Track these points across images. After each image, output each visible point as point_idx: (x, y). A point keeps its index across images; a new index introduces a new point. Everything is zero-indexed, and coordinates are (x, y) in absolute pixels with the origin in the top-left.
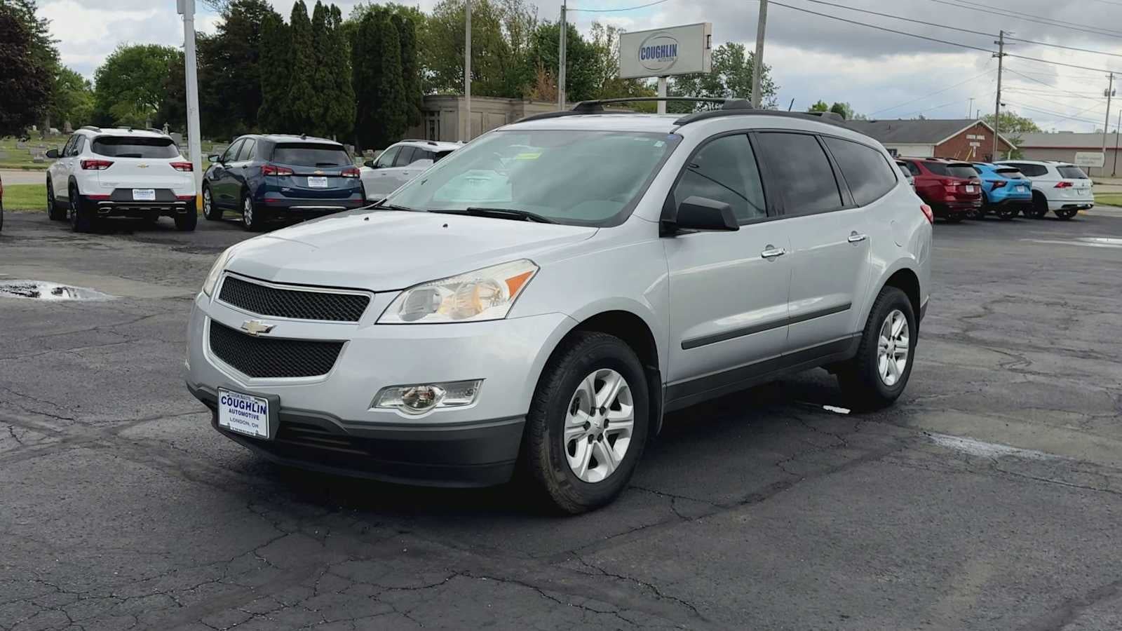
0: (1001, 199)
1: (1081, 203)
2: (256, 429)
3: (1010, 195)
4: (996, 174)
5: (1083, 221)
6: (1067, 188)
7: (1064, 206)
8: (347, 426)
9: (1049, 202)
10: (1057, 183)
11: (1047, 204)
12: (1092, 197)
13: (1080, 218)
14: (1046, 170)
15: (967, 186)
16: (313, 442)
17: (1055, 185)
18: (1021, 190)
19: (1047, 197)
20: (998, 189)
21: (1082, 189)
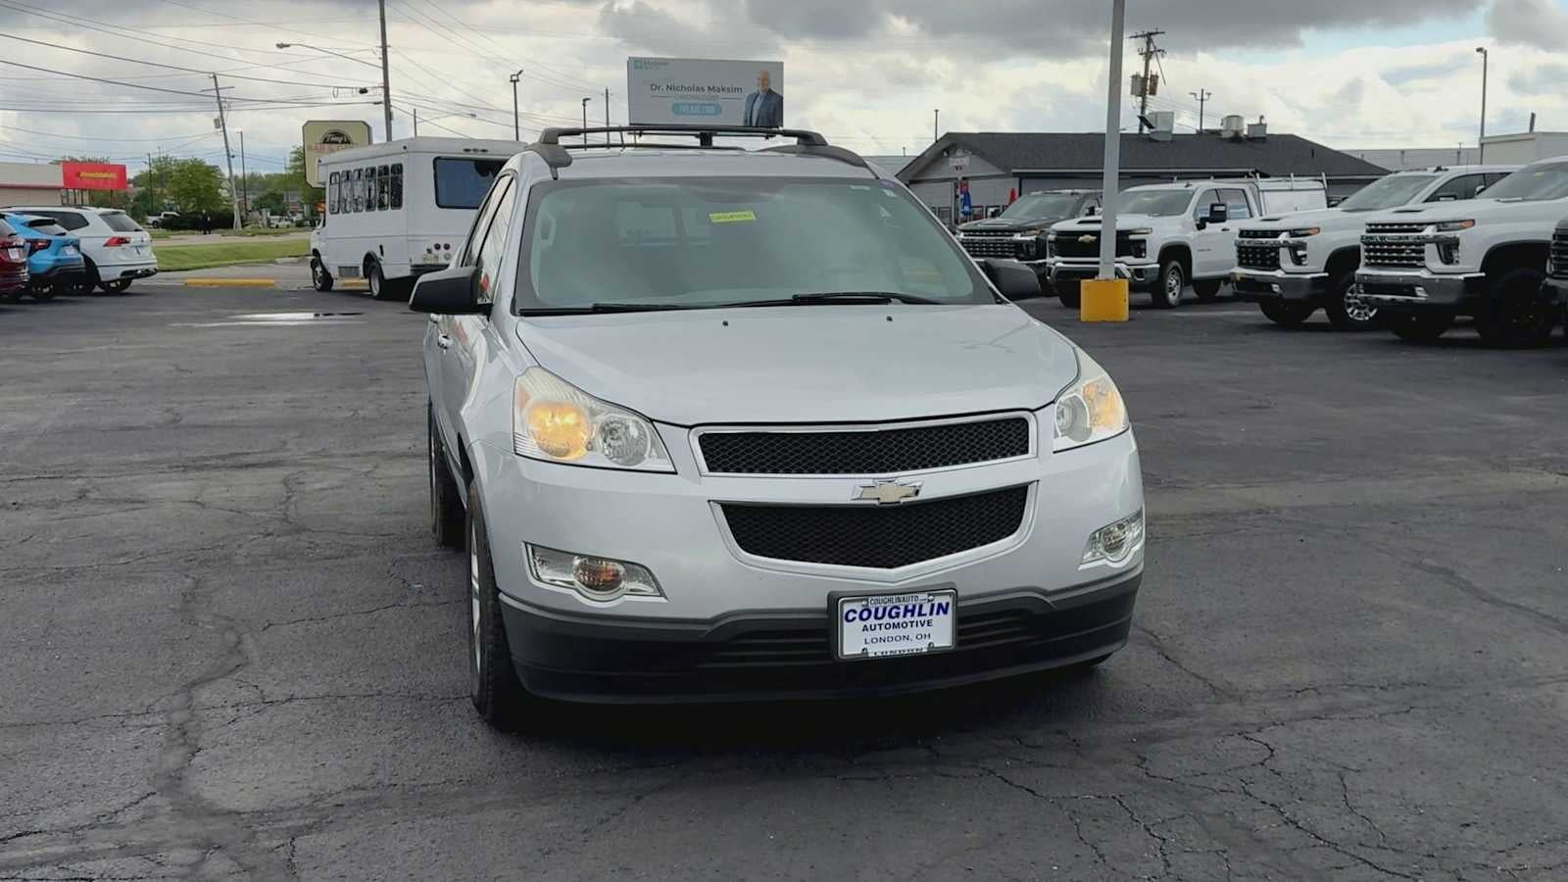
0: (49, 267)
1: (141, 267)
2: (928, 641)
3: (58, 260)
4: (28, 229)
5: (138, 294)
6: (124, 245)
7: (124, 273)
8: (1056, 598)
9: (99, 269)
10: (107, 240)
11: (97, 271)
12: (153, 259)
13: (136, 291)
14: (85, 220)
15: (9, 250)
16: (990, 638)
17: (104, 243)
18: (71, 252)
19: (95, 261)
20: (38, 252)
21: (141, 246)
